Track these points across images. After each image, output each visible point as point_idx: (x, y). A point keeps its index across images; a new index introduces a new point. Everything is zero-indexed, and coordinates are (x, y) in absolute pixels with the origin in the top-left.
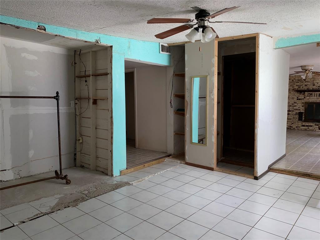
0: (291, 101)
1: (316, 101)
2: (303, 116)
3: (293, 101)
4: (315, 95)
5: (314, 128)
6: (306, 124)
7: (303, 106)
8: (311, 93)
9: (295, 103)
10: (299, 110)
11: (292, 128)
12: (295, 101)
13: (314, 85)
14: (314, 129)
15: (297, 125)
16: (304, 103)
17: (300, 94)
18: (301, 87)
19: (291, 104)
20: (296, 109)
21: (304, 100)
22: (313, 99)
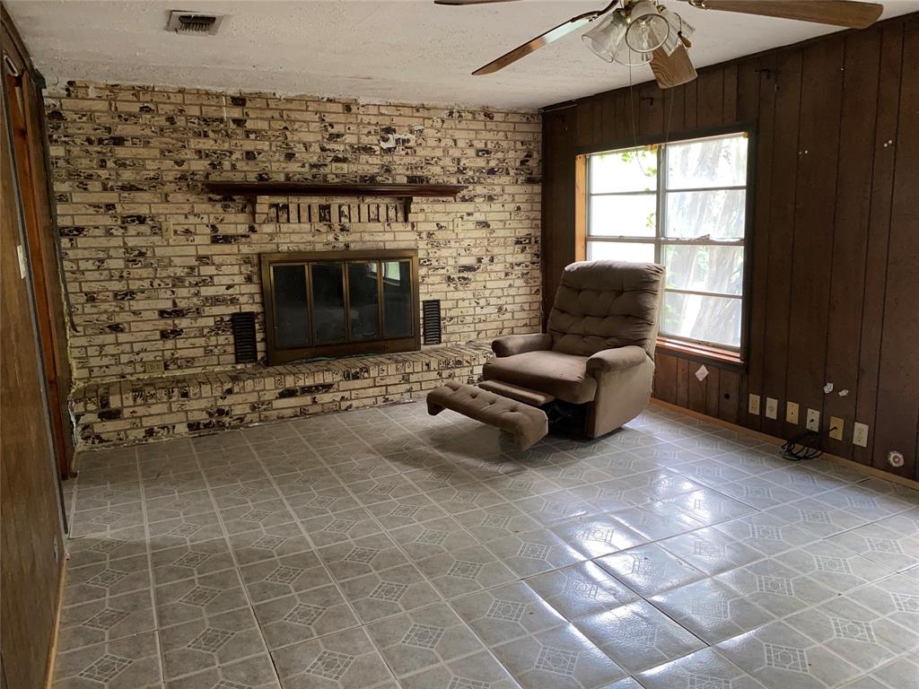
0: (178, 250)
1: (309, 248)
2: (259, 336)
3: (192, 251)
4: (305, 215)
5: (340, 395)
6: (301, 383)
7: (249, 279)
8: (281, 200)
9: (205, 260)
10: (233, 301)
11: (226, 420)
12: (202, 251)
13: (290, 157)
14: (343, 398)
15: (253, 398)
16: (255, 261)
17: (225, 207)
18: (227, 165)
19: (180, 272)
20: (216, 301)
21: (249, 244)
22: (295, 238)
